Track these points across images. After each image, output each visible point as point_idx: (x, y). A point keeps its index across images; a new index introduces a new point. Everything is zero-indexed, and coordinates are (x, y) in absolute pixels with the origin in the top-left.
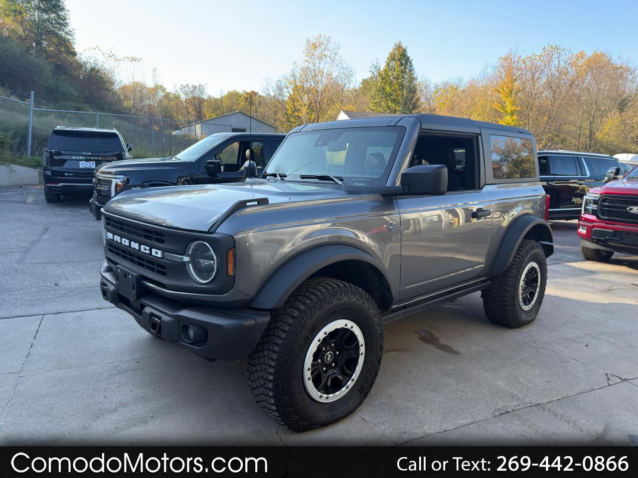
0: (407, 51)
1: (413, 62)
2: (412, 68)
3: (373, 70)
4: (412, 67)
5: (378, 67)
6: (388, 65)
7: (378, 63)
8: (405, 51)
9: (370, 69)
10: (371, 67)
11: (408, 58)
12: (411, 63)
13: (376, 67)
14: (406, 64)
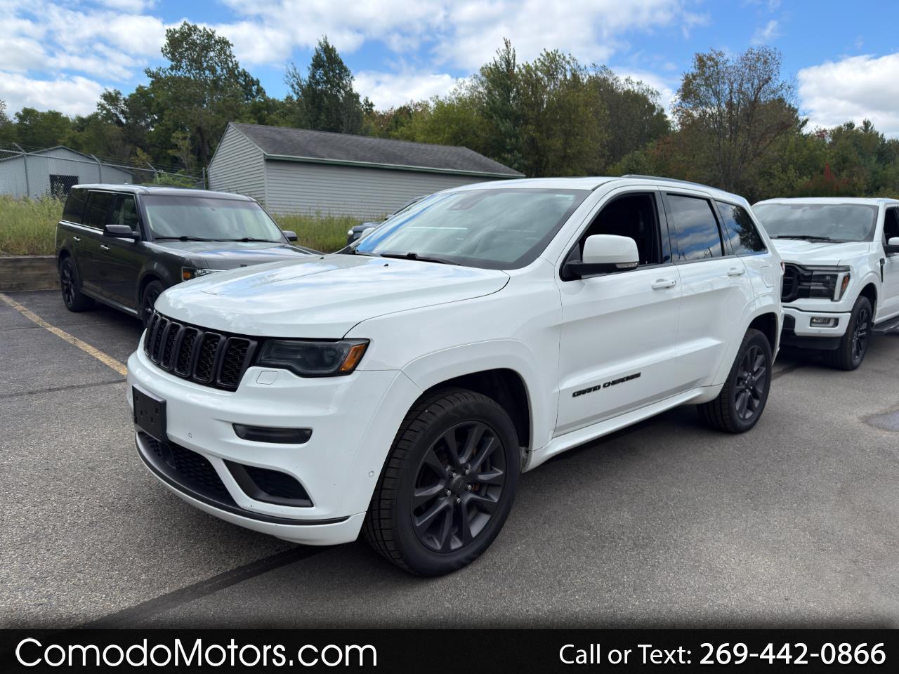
3: (290, 80)
5: (298, 76)
6: (313, 76)
7: (296, 71)
9: (287, 79)
10: (287, 77)
13: (294, 76)
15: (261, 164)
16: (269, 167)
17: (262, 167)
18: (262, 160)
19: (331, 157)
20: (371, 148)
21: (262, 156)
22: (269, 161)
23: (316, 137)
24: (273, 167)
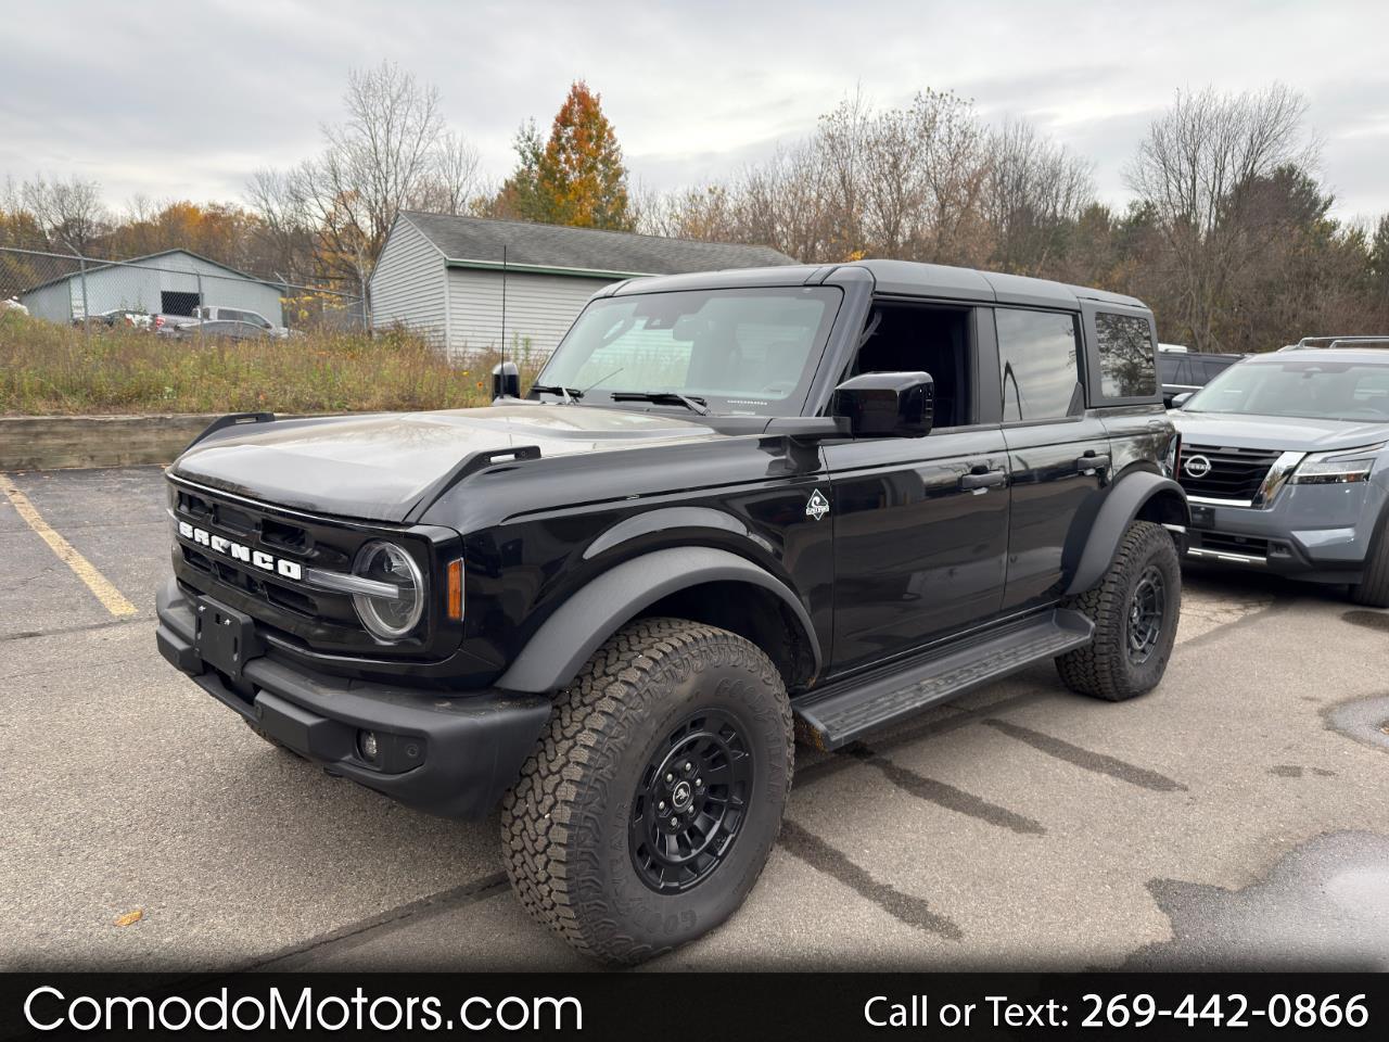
0: (601, 105)
1: (615, 133)
2: (614, 147)
3: (522, 145)
4: (613, 143)
5: (534, 139)
6: (557, 137)
7: (533, 130)
8: (596, 105)
9: (517, 143)
10: (519, 138)
11: (604, 124)
12: (611, 136)
13: (529, 139)
14: (600, 137)
15: (442, 273)
16: (453, 278)
17: (441, 279)
18: (443, 267)
19: (550, 263)
20: (614, 250)
21: (442, 261)
22: (452, 268)
23: (532, 232)
24: (457, 278)
